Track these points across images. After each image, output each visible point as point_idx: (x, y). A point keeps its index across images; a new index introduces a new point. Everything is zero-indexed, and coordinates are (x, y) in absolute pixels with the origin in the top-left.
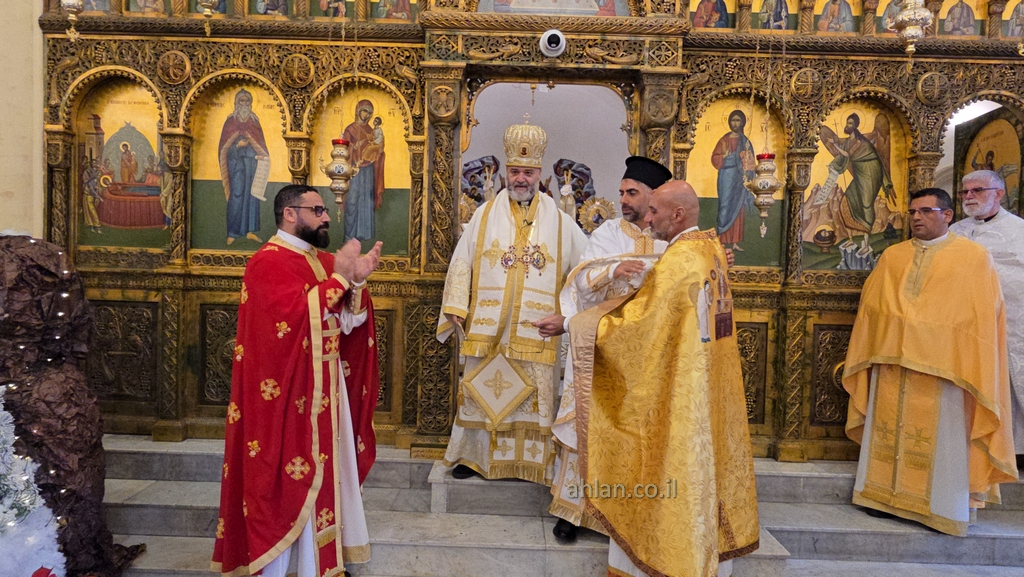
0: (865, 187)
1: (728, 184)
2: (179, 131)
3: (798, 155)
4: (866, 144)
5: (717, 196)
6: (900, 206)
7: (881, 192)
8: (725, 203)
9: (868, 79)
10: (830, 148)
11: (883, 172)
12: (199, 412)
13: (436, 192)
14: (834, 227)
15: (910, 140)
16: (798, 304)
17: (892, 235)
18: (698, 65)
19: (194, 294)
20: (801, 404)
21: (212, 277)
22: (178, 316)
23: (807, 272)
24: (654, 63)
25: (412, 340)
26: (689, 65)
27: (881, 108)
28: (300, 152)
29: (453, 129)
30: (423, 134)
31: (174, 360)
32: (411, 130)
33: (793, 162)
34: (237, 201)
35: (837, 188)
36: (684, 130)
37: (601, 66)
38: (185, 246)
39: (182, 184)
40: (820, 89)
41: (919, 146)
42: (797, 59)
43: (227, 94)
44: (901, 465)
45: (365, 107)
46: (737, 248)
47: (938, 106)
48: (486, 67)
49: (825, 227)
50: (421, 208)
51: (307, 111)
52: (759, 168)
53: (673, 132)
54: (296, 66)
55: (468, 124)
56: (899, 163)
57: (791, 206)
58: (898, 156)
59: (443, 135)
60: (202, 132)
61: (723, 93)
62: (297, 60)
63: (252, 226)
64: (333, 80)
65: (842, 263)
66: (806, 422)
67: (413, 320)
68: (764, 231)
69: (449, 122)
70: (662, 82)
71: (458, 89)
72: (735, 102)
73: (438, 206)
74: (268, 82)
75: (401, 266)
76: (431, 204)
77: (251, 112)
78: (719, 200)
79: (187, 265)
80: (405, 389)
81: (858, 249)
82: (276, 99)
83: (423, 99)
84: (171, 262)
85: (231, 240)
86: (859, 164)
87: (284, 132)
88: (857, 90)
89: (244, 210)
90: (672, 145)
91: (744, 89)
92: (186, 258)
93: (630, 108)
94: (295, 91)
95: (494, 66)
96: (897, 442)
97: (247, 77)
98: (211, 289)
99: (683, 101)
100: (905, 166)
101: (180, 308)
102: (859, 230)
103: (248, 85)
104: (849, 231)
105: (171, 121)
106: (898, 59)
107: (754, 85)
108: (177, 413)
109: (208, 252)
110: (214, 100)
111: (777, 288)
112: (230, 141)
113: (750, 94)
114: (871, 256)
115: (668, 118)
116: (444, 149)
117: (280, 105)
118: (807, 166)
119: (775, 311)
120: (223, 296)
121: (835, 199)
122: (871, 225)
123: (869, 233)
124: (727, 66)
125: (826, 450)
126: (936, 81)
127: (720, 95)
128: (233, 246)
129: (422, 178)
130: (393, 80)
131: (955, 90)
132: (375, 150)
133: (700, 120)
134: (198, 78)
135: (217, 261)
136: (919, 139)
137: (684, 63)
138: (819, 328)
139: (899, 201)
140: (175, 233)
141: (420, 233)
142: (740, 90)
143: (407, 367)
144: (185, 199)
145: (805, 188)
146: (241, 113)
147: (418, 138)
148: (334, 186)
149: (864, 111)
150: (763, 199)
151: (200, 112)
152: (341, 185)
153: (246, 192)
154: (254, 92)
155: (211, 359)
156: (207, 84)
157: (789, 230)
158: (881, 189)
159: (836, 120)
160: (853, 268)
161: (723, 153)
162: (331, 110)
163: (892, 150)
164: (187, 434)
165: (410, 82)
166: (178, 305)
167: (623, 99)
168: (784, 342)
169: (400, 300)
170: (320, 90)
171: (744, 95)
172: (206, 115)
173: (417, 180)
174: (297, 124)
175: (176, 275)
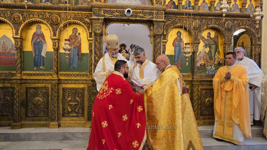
0: (212, 51)
1: (177, 51)
2: (19, 37)
3: (195, 43)
4: (212, 40)
5: (174, 54)
6: (222, 57)
7: (217, 53)
8: (176, 56)
9: (213, 23)
10: (203, 41)
11: (217, 48)
12: (26, 120)
13: (96, 54)
14: (205, 62)
15: (224, 39)
16: (196, 83)
17: (220, 65)
18: (168, 19)
19: (24, 85)
20: (198, 110)
21: (29, 79)
22: (19, 91)
23: (198, 74)
24: (157, 18)
25: (90, 96)
26: (166, 19)
27: (216, 31)
28: (56, 43)
29: (101, 36)
30: (92, 38)
31: (18, 105)
32: (89, 36)
33: (194, 45)
34: (37, 57)
35: (205, 52)
36: (165, 36)
37: (142, 19)
38: (21, 71)
39: (20, 52)
40: (200, 26)
41: (226, 41)
42: (194, 18)
43: (34, 26)
44: (225, 126)
45: (75, 30)
46: (180, 68)
47: (230, 30)
48: (110, 19)
49: (202, 62)
50: (92, 59)
51: (58, 31)
52: (186, 47)
53: (162, 37)
54: (54, 18)
55: (105, 35)
56: (221, 45)
57: (194, 57)
58: (220, 43)
59: (98, 38)
60: (26, 37)
61: (175, 27)
62: (54, 16)
63: (42, 65)
64: (65, 22)
65: (207, 72)
66: (199, 115)
67: (90, 91)
68: (187, 64)
69: (100, 34)
70: (159, 23)
71: (102, 25)
72: (179, 29)
73: (97, 58)
74: (46, 23)
75: (87, 75)
76: (95, 57)
77: (41, 31)
78: (175, 55)
79: (21, 76)
80: (88, 110)
81: (211, 68)
82: (48, 27)
83: (92, 28)
84: (16, 75)
85: (35, 69)
86: (211, 46)
87: (51, 37)
88: (210, 26)
89: (39, 60)
90: (162, 40)
91: (181, 26)
92: (21, 74)
93: (150, 30)
94: (54, 25)
95: (112, 18)
96: (224, 120)
97: (40, 21)
98: (29, 83)
99: (165, 29)
100: (223, 46)
101: (20, 89)
102: (211, 63)
103: (40, 23)
104: (209, 63)
105: (16, 34)
106: (220, 18)
107: (184, 24)
108: (19, 120)
109: (28, 72)
110: (30, 28)
111: (191, 79)
112: (35, 39)
113: (182, 27)
114: (214, 70)
115: (161, 33)
116: (98, 42)
117: (50, 29)
118: (197, 46)
119: (190, 85)
120: (33, 85)
121: (205, 55)
122: (214, 62)
123: (214, 64)
124: (176, 19)
125: (205, 123)
126: (230, 24)
127: (174, 27)
128: (36, 70)
129: (92, 50)
130: (83, 22)
131: (235, 26)
132: (79, 42)
133: (169, 34)
134: (24, 21)
135: (31, 75)
136: (226, 39)
137: (165, 18)
138: (202, 89)
139: (221, 55)
140: (18, 67)
141: (92, 66)
142: (180, 26)
143: (89, 104)
144: (21, 57)
145: (197, 52)
146: (38, 32)
147: (91, 39)
148: (66, 52)
149: (212, 31)
150: (187, 55)
151: (25, 31)
152: (68, 52)
153: (40, 55)
154: (42, 26)
155: (29, 104)
156: (27, 23)
157: (193, 63)
158: (217, 52)
159: (205, 34)
160: (210, 73)
161: (176, 43)
162: (65, 31)
163: (219, 42)
164: (22, 126)
165: (88, 23)
166: (19, 88)
167: (149, 28)
168: (193, 94)
169: (86, 85)
170: (62, 25)
171: (181, 27)
172: (27, 32)
173: (91, 51)
174: (55, 35)
175: (18, 79)
